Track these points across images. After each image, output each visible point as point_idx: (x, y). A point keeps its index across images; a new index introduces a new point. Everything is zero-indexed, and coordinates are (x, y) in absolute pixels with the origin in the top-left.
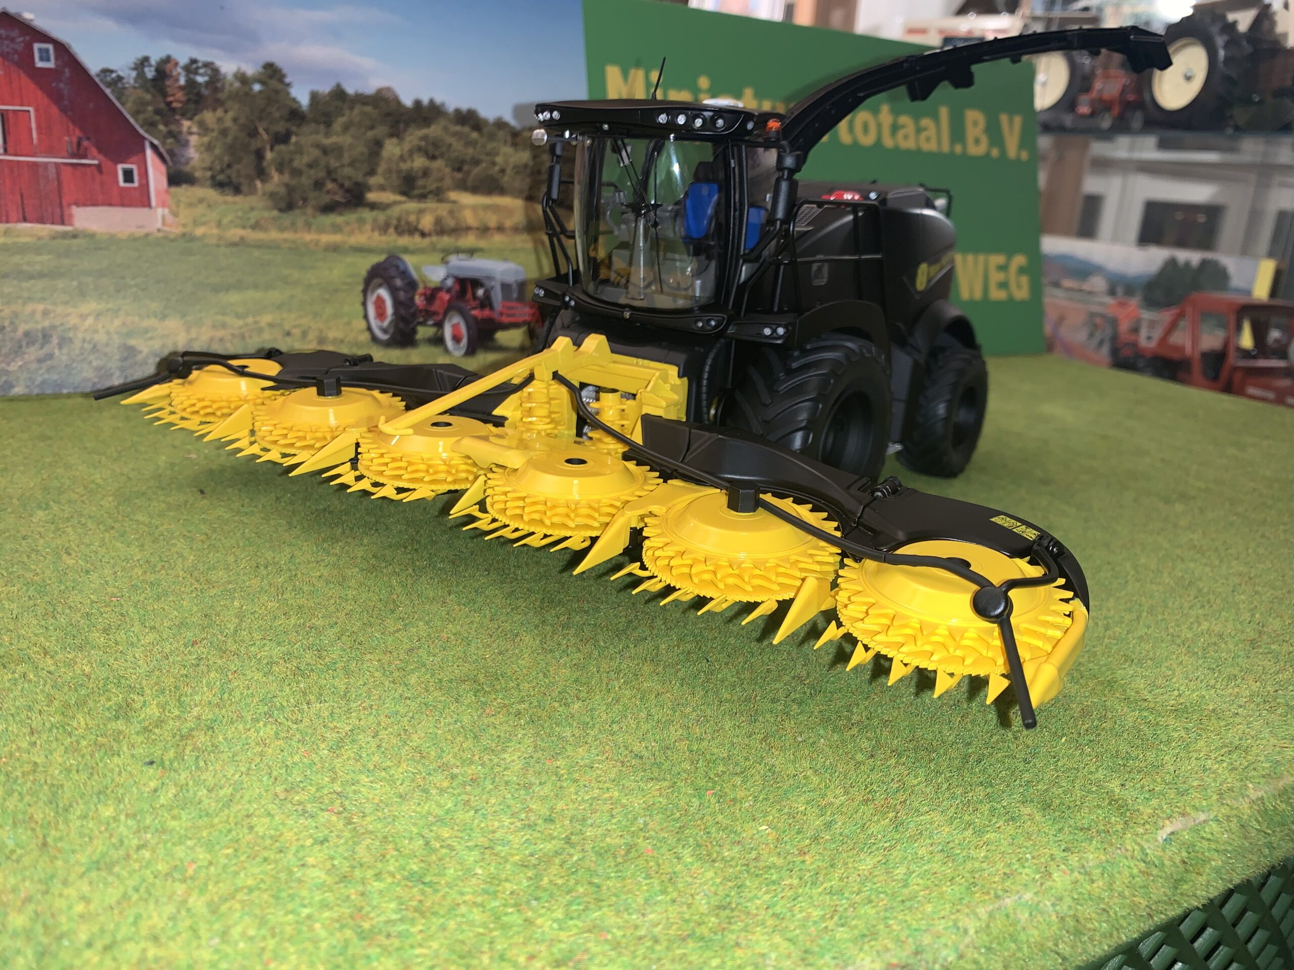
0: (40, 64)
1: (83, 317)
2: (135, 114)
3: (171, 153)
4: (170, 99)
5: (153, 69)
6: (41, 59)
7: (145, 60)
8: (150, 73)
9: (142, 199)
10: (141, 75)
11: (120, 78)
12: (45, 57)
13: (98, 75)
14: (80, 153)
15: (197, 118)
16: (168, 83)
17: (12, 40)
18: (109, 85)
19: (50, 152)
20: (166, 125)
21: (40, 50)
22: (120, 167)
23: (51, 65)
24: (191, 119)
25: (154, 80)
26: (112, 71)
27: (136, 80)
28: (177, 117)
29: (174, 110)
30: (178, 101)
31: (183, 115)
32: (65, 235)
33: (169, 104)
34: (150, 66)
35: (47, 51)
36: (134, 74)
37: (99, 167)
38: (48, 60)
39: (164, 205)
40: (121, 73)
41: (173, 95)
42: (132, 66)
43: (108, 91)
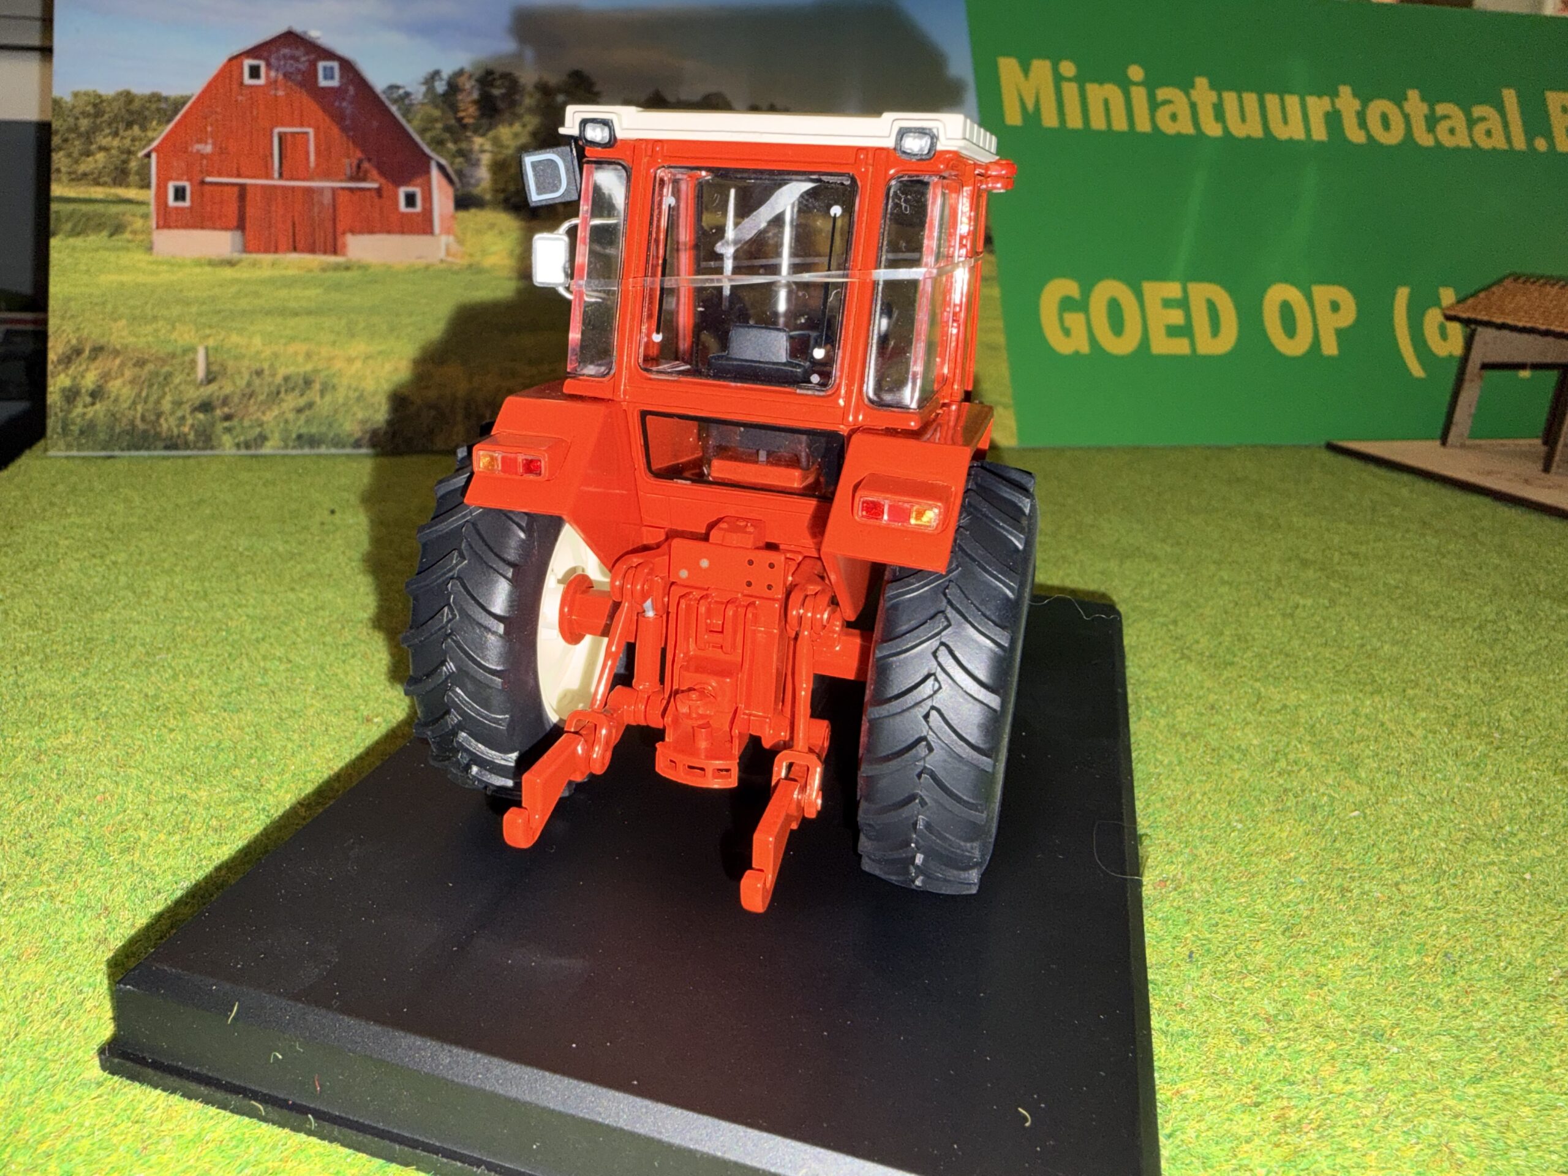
0: (323, 83)
1: (350, 360)
2: (422, 132)
3: (460, 173)
4: (461, 114)
5: (444, 83)
6: (326, 77)
7: (436, 74)
8: (440, 87)
9: (423, 225)
10: (431, 89)
11: (407, 94)
12: (329, 75)
13: (384, 92)
14: (359, 174)
15: (491, 134)
16: (460, 97)
17: (296, 59)
18: (395, 101)
19: (327, 175)
20: (455, 142)
21: (325, 68)
22: (402, 192)
23: (335, 83)
24: (483, 135)
25: (445, 95)
26: (398, 87)
27: (425, 95)
28: (469, 134)
29: (465, 127)
30: (470, 116)
31: (476, 131)
32: (337, 267)
33: (460, 120)
34: (441, 79)
35: (332, 68)
36: (423, 89)
37: (379, 191)
38: (332, 78)
39: (448, 231)
40: (409, 89)
41: (464, 111)
42: (422, 80)
43: (394, 109)
